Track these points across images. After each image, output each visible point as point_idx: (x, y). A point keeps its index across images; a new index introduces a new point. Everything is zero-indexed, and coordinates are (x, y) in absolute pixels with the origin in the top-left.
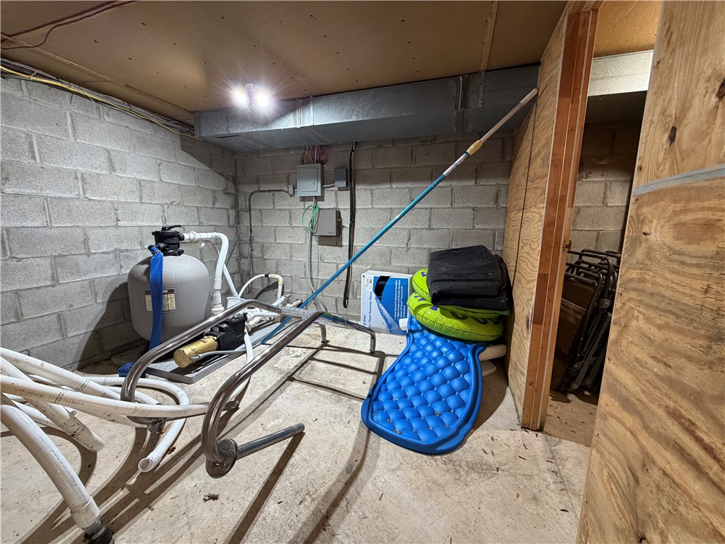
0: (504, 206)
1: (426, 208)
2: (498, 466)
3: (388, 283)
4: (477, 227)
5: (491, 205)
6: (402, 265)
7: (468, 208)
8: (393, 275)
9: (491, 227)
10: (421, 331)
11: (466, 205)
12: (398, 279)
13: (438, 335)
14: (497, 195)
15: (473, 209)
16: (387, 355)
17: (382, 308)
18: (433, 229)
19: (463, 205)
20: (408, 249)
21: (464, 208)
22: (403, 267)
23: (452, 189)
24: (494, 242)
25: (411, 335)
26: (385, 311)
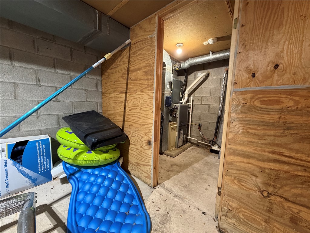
0: (101, 90)
1: (52, 87)
2: (166, 212)
3: (27, 146)
4: (88, 100)
5: (95, 89)
6: (33, 129)
7: (82, 89)
8: (32, 138)
9: (95, 100)
10: (79, 171)
11: (81, 88)
12: (38, 141)
13: (94, 167)
14: (97, 84)
15: (85, 90)
16: (51, 204)
17: (24, 169)
18: (60, 101)
19: (79, 88)
20: (39, 116)
21: (79, 89)
22: (34, 130)
23: (71, 77)
24: (98, 108)
25: (73, 177)
26: (27, 171)
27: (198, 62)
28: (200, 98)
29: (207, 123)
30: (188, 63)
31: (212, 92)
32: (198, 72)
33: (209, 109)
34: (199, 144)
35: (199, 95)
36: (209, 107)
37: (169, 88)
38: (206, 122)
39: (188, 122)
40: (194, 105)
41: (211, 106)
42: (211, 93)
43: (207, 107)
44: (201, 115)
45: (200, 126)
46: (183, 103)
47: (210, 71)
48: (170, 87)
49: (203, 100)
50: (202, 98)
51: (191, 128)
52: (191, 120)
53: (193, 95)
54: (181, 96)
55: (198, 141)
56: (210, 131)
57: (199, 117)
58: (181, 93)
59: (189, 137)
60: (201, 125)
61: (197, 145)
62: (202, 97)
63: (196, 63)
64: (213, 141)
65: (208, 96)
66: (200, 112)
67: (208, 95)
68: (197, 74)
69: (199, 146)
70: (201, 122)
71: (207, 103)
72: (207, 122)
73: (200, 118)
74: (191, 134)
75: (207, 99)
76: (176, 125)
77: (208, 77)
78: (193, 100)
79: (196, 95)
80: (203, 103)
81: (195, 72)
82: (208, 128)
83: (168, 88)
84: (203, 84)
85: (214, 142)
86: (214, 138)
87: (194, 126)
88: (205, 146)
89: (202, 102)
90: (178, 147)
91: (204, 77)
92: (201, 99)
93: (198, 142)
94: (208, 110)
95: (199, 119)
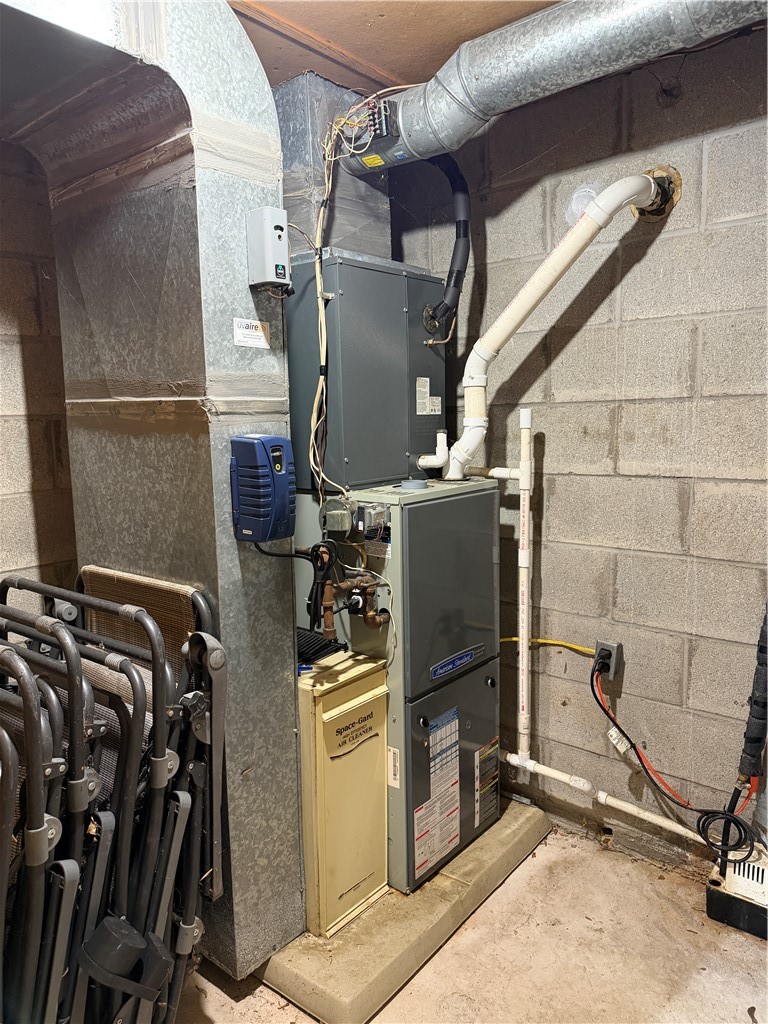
27: (548, 71)
28: (598, 420)
29: (668, 641)
30: (456, 88)
31: (703, 365)
32: (567, 178)
33: (683, 521)
34: (611, 822)
35: (592, 395)
36: (684, 500)
37: (258, 352)
38: (658, 630)
39: (511, 628)
40: (552, 482)
41: (705, 493)
42: (693, 367)
43: (665, 496)
44: (614, 565)
45: (607, 666)
46: (453, 473)
47: (675, 157)
48: (272, 338)
49: (631, 437)
50: (614, 418)
51: (534, 674)
52: (535, 609)
53: (534, 394)
54: (428, 404)
55: (602, 797)
56: (699, 714)
57: (598, 582)
58: (423, 385)
59: (520, 759)
60: (621, 664)
61: (596, 825)
62: (616, 409)
63: (529, 78)
64: (729, 817)
65: (669, 401)
66: (600, 544)
67: (673, 391)
68: (567, 199)
69: (609, 831)
70: (620, 628)
71: (661, 466)
72: (672, 633)
73: (606, 602)
74: (541, 727)
75: (665, 429)
76: (381, 690)
77: (663, 223)
78: (539, 441)
79: (560, 396)
80: (625, 466)
81: (548, 183)
82: (681, 685)
83: (245, 353)
84: (618, 291)
85: (738, 823)
86: (737, 793)
87: (556, 661)
88: (659, 846)
89: (613, 452)
90: (416, 885)
91: (629, 220)
92: (605, 425)
93: (596, 802)
94: (675, 529)
95: (602, 604)
